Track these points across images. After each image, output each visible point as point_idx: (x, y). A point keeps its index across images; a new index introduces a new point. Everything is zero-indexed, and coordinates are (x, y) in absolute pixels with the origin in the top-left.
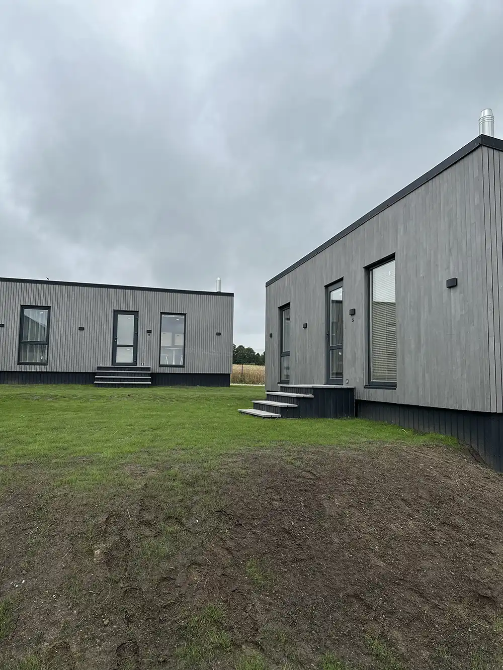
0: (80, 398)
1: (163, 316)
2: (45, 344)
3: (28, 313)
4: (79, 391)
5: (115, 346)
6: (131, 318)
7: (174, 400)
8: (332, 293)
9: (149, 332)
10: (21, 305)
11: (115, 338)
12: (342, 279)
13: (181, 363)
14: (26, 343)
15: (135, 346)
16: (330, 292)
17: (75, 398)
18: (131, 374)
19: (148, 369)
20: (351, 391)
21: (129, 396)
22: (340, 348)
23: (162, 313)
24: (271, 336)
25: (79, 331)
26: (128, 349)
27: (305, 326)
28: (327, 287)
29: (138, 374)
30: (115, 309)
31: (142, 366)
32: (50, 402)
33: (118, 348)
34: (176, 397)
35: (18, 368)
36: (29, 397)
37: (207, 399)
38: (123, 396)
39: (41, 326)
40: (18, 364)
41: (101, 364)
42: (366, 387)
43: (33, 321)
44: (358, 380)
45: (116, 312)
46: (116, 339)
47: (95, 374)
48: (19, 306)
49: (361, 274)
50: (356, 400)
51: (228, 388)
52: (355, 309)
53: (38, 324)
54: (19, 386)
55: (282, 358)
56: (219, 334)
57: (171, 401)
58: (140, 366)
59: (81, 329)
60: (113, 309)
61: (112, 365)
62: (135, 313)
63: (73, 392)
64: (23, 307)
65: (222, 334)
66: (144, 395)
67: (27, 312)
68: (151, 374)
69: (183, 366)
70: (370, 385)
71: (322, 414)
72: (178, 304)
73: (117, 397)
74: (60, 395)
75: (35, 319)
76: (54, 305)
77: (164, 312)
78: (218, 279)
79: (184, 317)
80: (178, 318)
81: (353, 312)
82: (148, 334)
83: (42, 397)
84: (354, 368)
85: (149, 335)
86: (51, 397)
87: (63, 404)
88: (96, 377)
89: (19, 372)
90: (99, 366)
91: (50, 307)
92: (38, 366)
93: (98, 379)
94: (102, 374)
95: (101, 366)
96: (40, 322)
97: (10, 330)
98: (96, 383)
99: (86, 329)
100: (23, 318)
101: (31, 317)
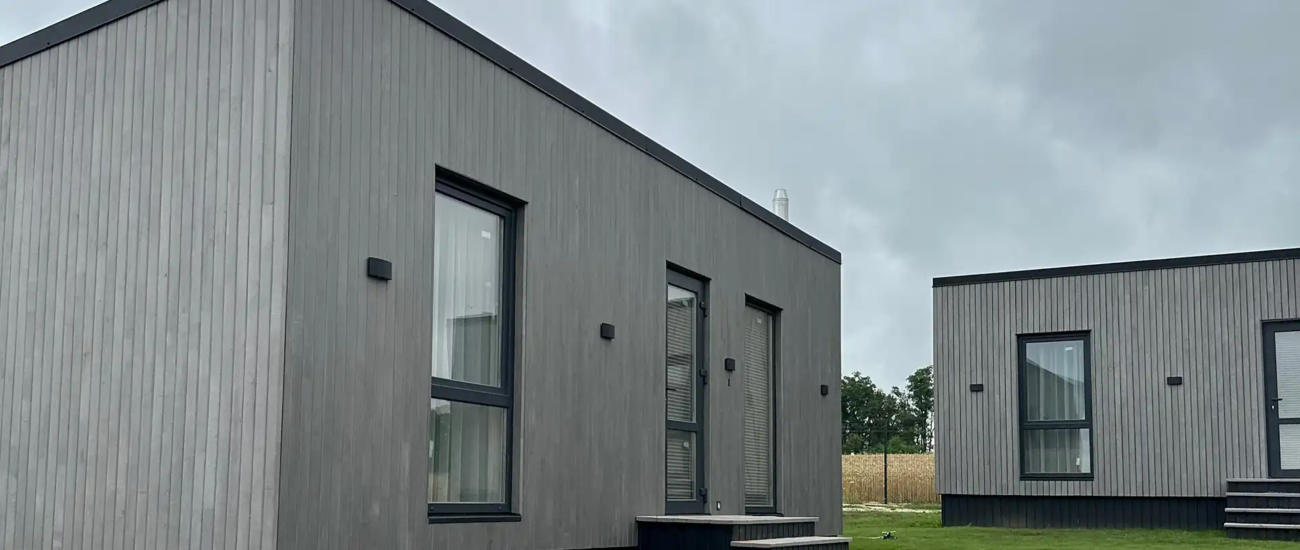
2: (1083, 426)
3: (1037, 353)
5: (1273, 423)
10: (1019, 336)
11: (1271, 399)
14: (1036, 427)
25: (1168, 388)
30: (1265, 318)
33: (1283, 429)
35: (1022, 489)
39: (1070, 384)
40: (1021, 479)
41: (1238, 475)
43: (1048, 374)
45: (1270, 328)
46: (1276, 401)
47: (1223, 501)
48: (1014, 338)
53: (1061, 380)
59: (1175, 382)
60: (1258, 318)
61: (1270, 475)
64: (1023, 339)
67: (1034, 352)
75: (1054, 369)
76: (1097, 326)
88: (1227, 509)
89: (1026, 497)
90: (1230, 480)
91: (1088, 332)
92: (1071, 483)
93: (1235, 517)
94: (1247, 502)
95: (1237, 479)
96: (1065, 375)
97: (997, 397)
98: (1228, 528)
99: (1186, 380)
100: (1024, 367)
101: (1042, 366)
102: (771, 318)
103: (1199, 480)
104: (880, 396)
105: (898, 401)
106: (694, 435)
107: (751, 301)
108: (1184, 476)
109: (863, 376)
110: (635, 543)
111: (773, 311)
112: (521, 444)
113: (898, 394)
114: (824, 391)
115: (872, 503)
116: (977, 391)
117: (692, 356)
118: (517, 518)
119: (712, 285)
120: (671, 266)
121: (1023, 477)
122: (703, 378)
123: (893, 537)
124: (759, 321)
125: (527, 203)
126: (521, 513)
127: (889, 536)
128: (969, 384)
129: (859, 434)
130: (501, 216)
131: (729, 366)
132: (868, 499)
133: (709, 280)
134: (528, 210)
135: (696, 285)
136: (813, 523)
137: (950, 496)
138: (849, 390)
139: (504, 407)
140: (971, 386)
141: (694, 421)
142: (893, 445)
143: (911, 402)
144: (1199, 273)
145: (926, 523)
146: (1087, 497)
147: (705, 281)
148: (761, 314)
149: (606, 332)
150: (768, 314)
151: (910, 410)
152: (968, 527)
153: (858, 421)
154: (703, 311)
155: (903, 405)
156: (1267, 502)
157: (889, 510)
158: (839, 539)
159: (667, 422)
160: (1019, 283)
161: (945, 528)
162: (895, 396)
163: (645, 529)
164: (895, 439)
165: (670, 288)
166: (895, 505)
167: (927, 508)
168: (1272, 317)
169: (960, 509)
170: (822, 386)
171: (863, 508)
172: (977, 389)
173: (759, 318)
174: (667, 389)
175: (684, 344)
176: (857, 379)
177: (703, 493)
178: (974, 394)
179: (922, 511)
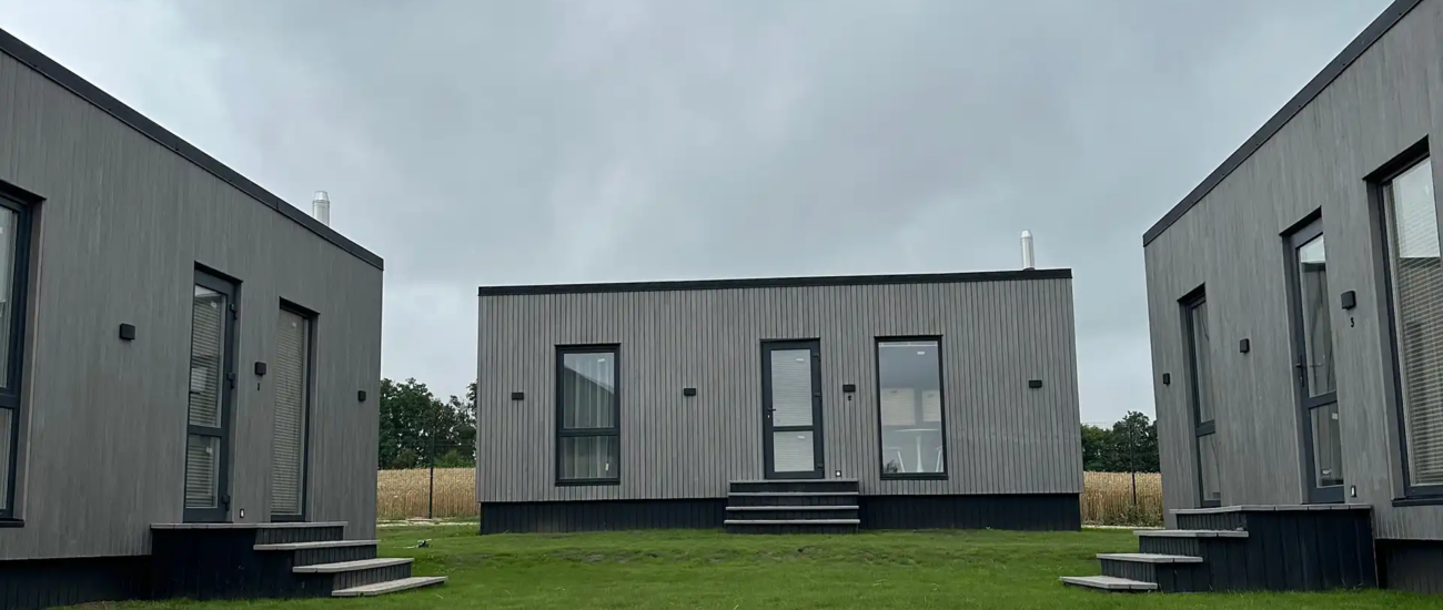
0: (688, 558)
1: (881, 345)
2: (613, 436)
3: (572, 361)
4: (690, 541)
5: (769, 430)
6: (803, 356)
7: (911, 561)
8: (1303, 251)
9: (849, 389)
10: (557, 347)
11: (767, 410)
12: (1316, 215)
13: (939, 469)
14: (571, 435)
15: (817, 428)
16: (1298, 249)
17: (679, 556)
18: (810, 500)
19: (853, 485)
20: (1364, 516)
21: (800, 551)
22: (1330, 400)
23: (878, 339)
24: (1167, 379)
25: (685, 398)
26: (801, 436)
27: (1245, 347)
28: (1287, 235)
29: (826, 500)
30: (764, 337)
31: (839, 480)
32: (623, 566)
33: (777, 437)
34: (916, 553)
35: (556, 494)
36: (579, 557)
37: (1002, 559)
38: (786, 552)
39: (603, 389)
40: (556, 485)
41: (739, 477)
42: (1396, 503)
43: (583, 380)
44: (1377, 487)
45: (768, 346)
46: (771, 411)
47: (724, 501)
48: (553, 348)
49: (1359, 194)
50: (1377, 541)
51: (1075, 533)
52: (1353, 293)
53: (594, 385)
54: (560, 534)
55: (1201, 439)
56: (1035, 385)
57: (903, 563)
58: (833, 479)
59: (690, 393)
60: (758, 337)
61: (765, 477)
62: (812, 344)
63: (675, 544)
64: (561, 349)
65: (1045, 383)
66: (835, 549)
67: (570, 360)
68: (860, 500)
69: (943, 477)
70: (1409, 497)
71: (1279, 581)
72: (919, 312)
73: (773, 555)
74: (645, 550)
75: (589, 375)
76: (626, 341)
77: (883, 335)
78: (1025, 234)
79: (936, 344)
80: (921, 349)
81: (1350, 301)
82: (847, 395)
83: (607, 555)
84: (1364, 454)
85: (850, 397)
86: (626, 555)
87: (652, 568)
88: (728, 508)
89: (559, 502)
90: (735, 481)
91: (618, 345)
92: (600, 487)
93: (734, 514)
94: (743, 501)
95: (740, 481)
96: (599, 380)
97: (536, 404)
98: (728, 525)
99: (699, 391)
100: (561, 373)
101: (578, 370)
102: (307, 323)
103: (708, 484)
104: (437, 405)
105: (457, 412)
106: (218, 441)
107: (286, 305)
108: (696, 479)
109: (418, 382)
110: (148, 551)
111: (309, 316)
112: (28, 447)
113: (457, 404)
114: (362, 397)
115: (417, 519)
116: (518, 399)
117: (219, 358)
118: (19, 524)
119: (244, 288)
120: (199, 267)
121: (559, 483)
122: (230, 382)
123: (428, 546)
124: (294, 325)
125: (43, 199)
126: (24, 518)
127: (424, 545)
128: (510, 392)
129: (413, 447)
130: (14, 211)
131: (260, 370)
132: (413, 514)
133: (240, 282)
134: (45, 207)
135: (226, 288)
136: (341, 528)
137: (487, 503)
138: (403, 399)
139: (9, 408)
140: (513, 394)
141: (219, 426)
142: (449, 460)
143: (470, 413)
144: (711, 293)
145: (465, 533)
146: (614, 501)
147: (236, 283)
148: (295, 317)
149: (126, 333)
150: (304, 318)
151: (469, 421)
152: (504, 534)
153: (412, 434)
154: (233, 314)
155: (462, 416)
156: (760, 500)
157: (432, 524)
158: (369, 542)
159: (189, 425)
160: (558, 296)
161: (484, 536)
162: (454, 406)
163: (159, 536)
164: (453, 453)
165: (197, 288)
166: (439, 520)
167: (471, 521)
168: (769, 337)
169: (498, 516)
170: (360, 392)
171: (406, 523)
172: (518, 397)
173: (294, 322)
174: (190, 392)
175: (211, 346)
176: (411, 387)
177: (225, 500)
178: (516, 402)
179: (465, 524)
